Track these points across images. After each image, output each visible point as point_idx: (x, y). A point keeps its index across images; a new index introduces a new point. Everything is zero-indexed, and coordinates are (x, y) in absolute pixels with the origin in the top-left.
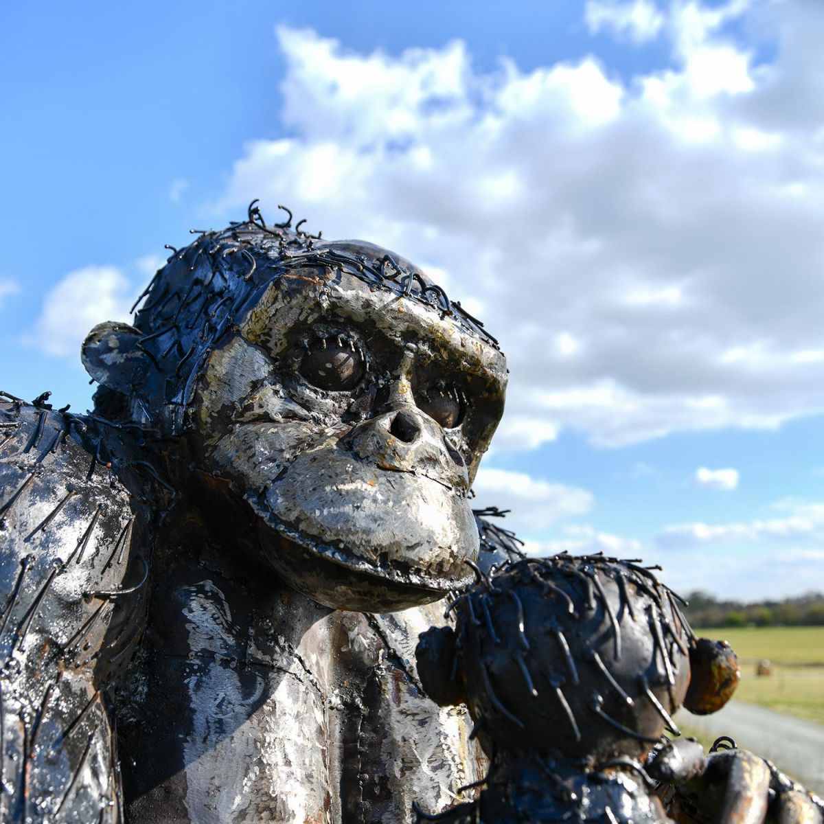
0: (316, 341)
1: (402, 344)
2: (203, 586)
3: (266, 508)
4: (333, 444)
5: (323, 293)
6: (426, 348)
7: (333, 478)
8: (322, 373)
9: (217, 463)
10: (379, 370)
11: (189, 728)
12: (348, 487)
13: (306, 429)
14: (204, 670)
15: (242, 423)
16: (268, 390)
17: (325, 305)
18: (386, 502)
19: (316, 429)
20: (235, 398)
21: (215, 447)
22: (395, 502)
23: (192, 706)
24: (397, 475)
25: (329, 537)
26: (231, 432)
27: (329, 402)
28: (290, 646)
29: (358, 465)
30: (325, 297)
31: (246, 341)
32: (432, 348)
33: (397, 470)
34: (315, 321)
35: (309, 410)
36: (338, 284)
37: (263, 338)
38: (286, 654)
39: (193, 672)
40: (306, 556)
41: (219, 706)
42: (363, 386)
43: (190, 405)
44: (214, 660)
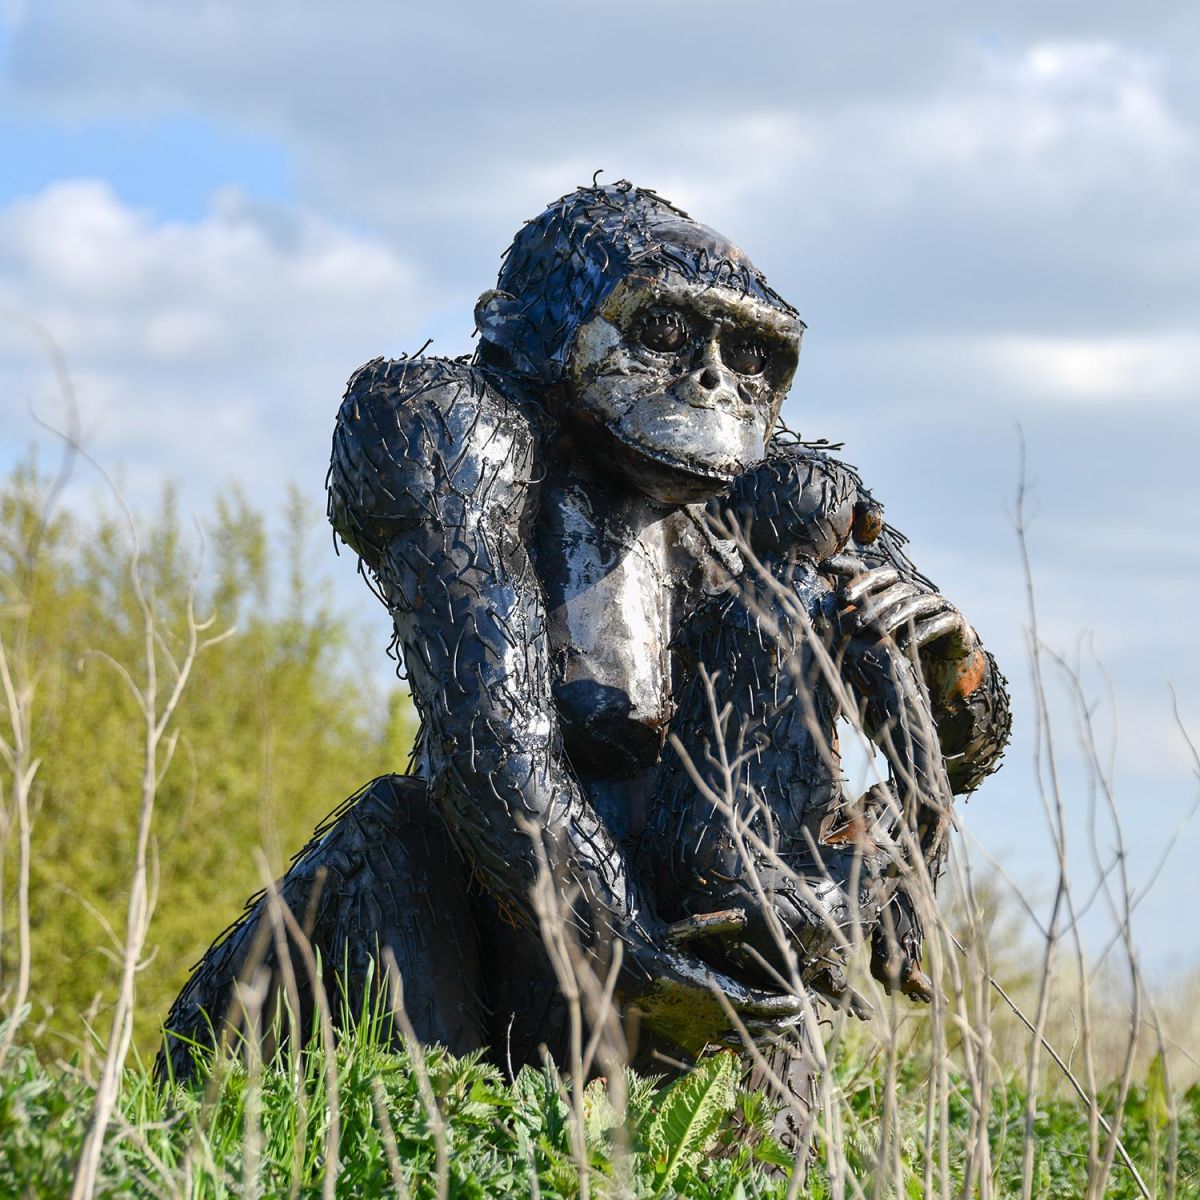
0: (652, 320)
1: (712, 318)
2: (573, 489)
3: (620, 431)
4: (663, 391)
5: (656, 288)
6: (729, 321)
7: (662, 412)
8: (656, 341)
9: (586, 403)
10: (696, 336)
11: (567, 580)
12: (671, 418)
13: (646, 380)
14: (575, 545)
15: (603, 376)
16: (619, 353)
17: (657, 297)
18: (694, 427)
19: (652, 380)
20: (598, 359)
21: (584, 392)
22: (700, 427)
23: (569, 566)
24: (702, 410)
25: (658, 448)
26: (595, 381)
27: (661, 359)
28: (634, 534)
29: (678, 404)
30: (657, 291)
31: (604, 319)
32: (735, 319)
33: (703, 408)
34: (651, 307)
35: (647, 366)
36: (666, 281)
37: (616, 318)
38: (631, 538)
39: (567, 545)
40: (645, 460)
41: (587, 567)
42: (685, 348)
43: (567, 363)
44: (581, 538)
